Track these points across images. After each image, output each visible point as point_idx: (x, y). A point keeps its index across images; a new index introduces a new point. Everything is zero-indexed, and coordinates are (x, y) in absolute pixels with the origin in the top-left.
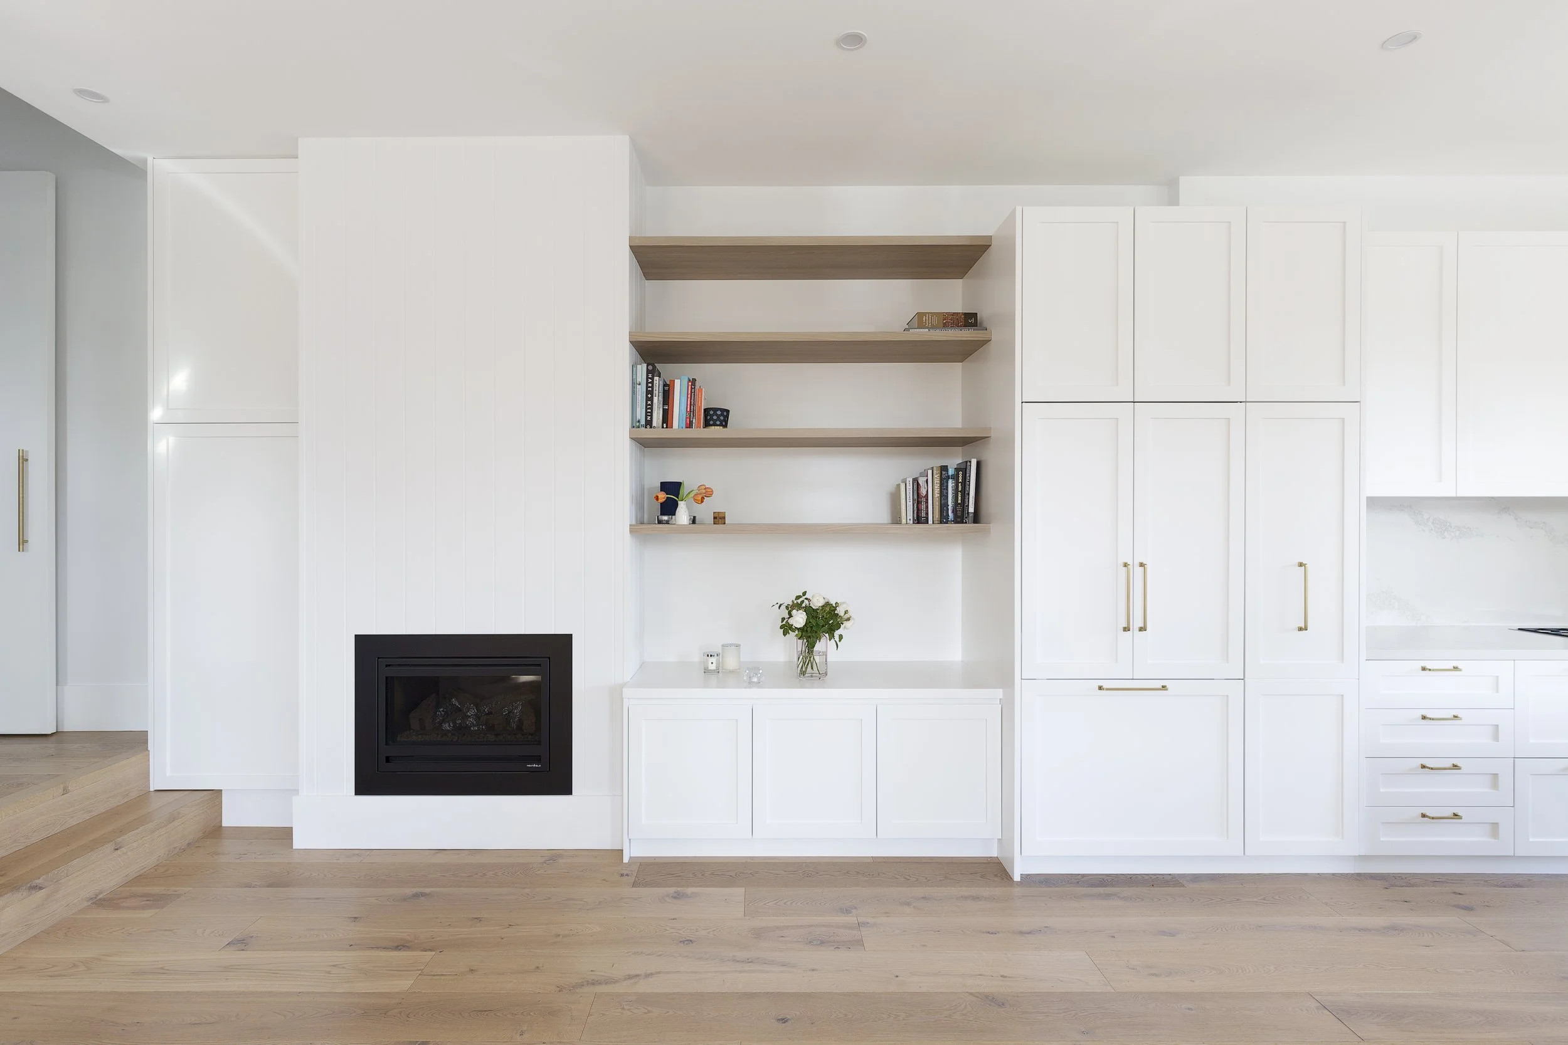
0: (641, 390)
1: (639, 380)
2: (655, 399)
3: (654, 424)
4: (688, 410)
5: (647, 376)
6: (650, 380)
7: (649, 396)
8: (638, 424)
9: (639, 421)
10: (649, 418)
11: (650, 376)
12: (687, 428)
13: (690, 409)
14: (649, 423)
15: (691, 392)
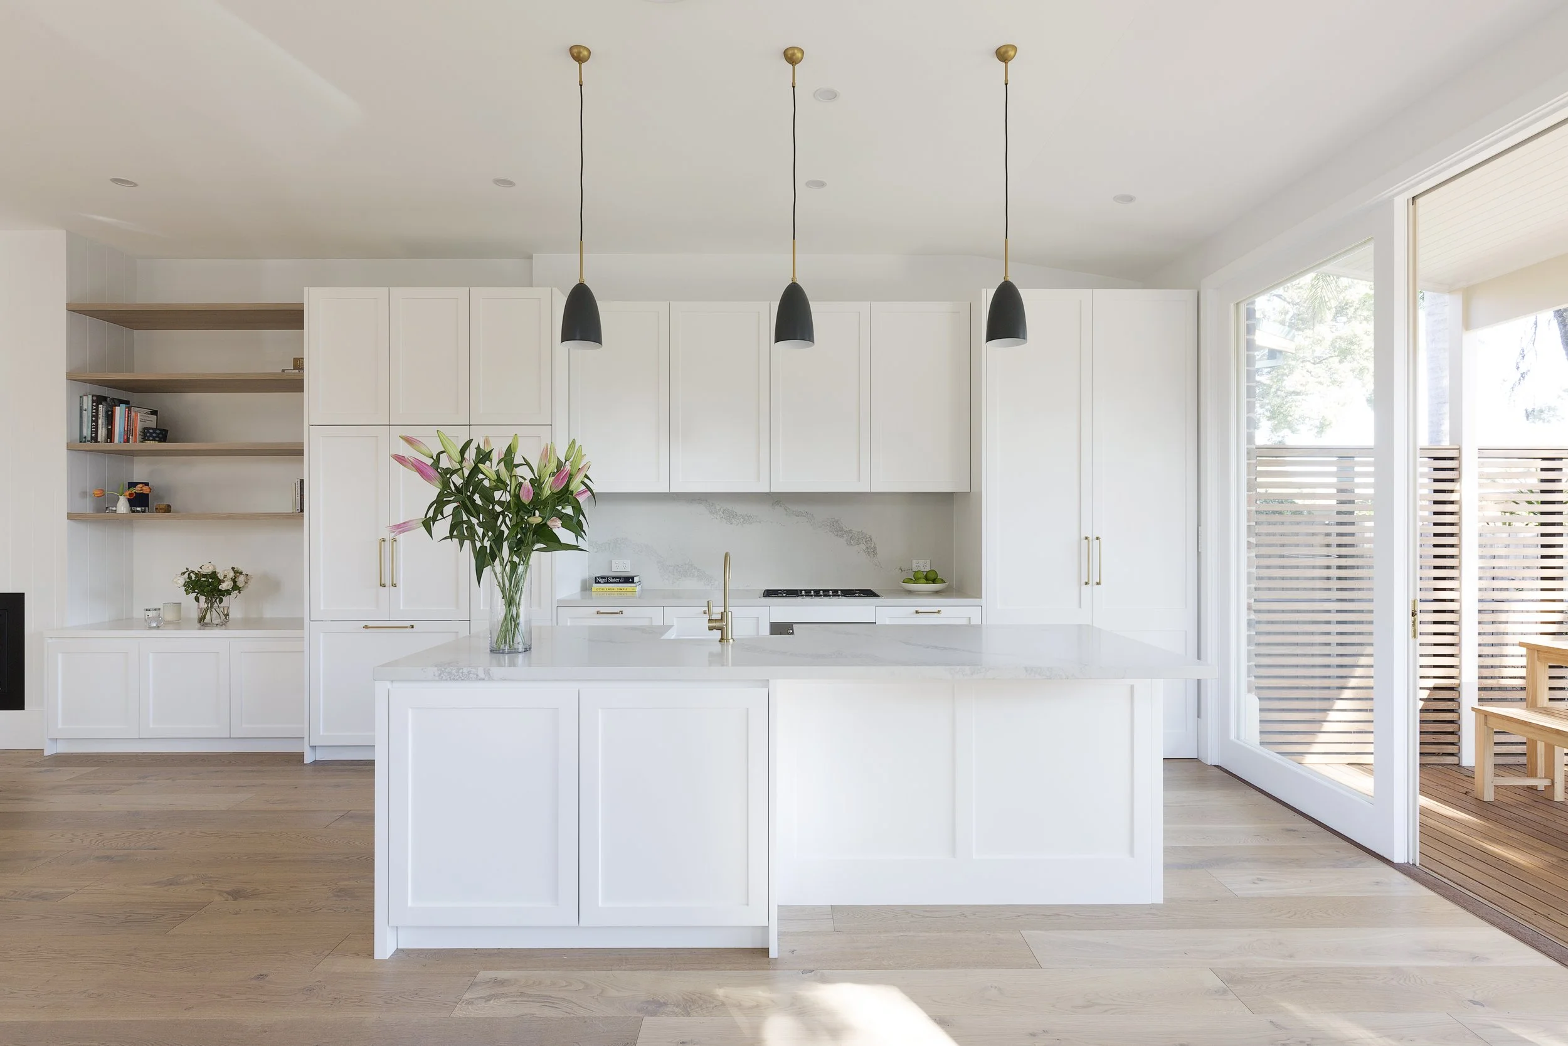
0: (87, 416)
1: (85, 407)
2: (100, 422)
3: (99, 440)
4: (126, 429)
5: (92, 404)
6: (94, 408)
7: (94, 419)
8: (84, 440)
9: (85, 438)
10: (93, 435)
11: (94, 404)
12: (124, 442)
13: (127, 428)
14: (95, 439)
15: (128, 416)
